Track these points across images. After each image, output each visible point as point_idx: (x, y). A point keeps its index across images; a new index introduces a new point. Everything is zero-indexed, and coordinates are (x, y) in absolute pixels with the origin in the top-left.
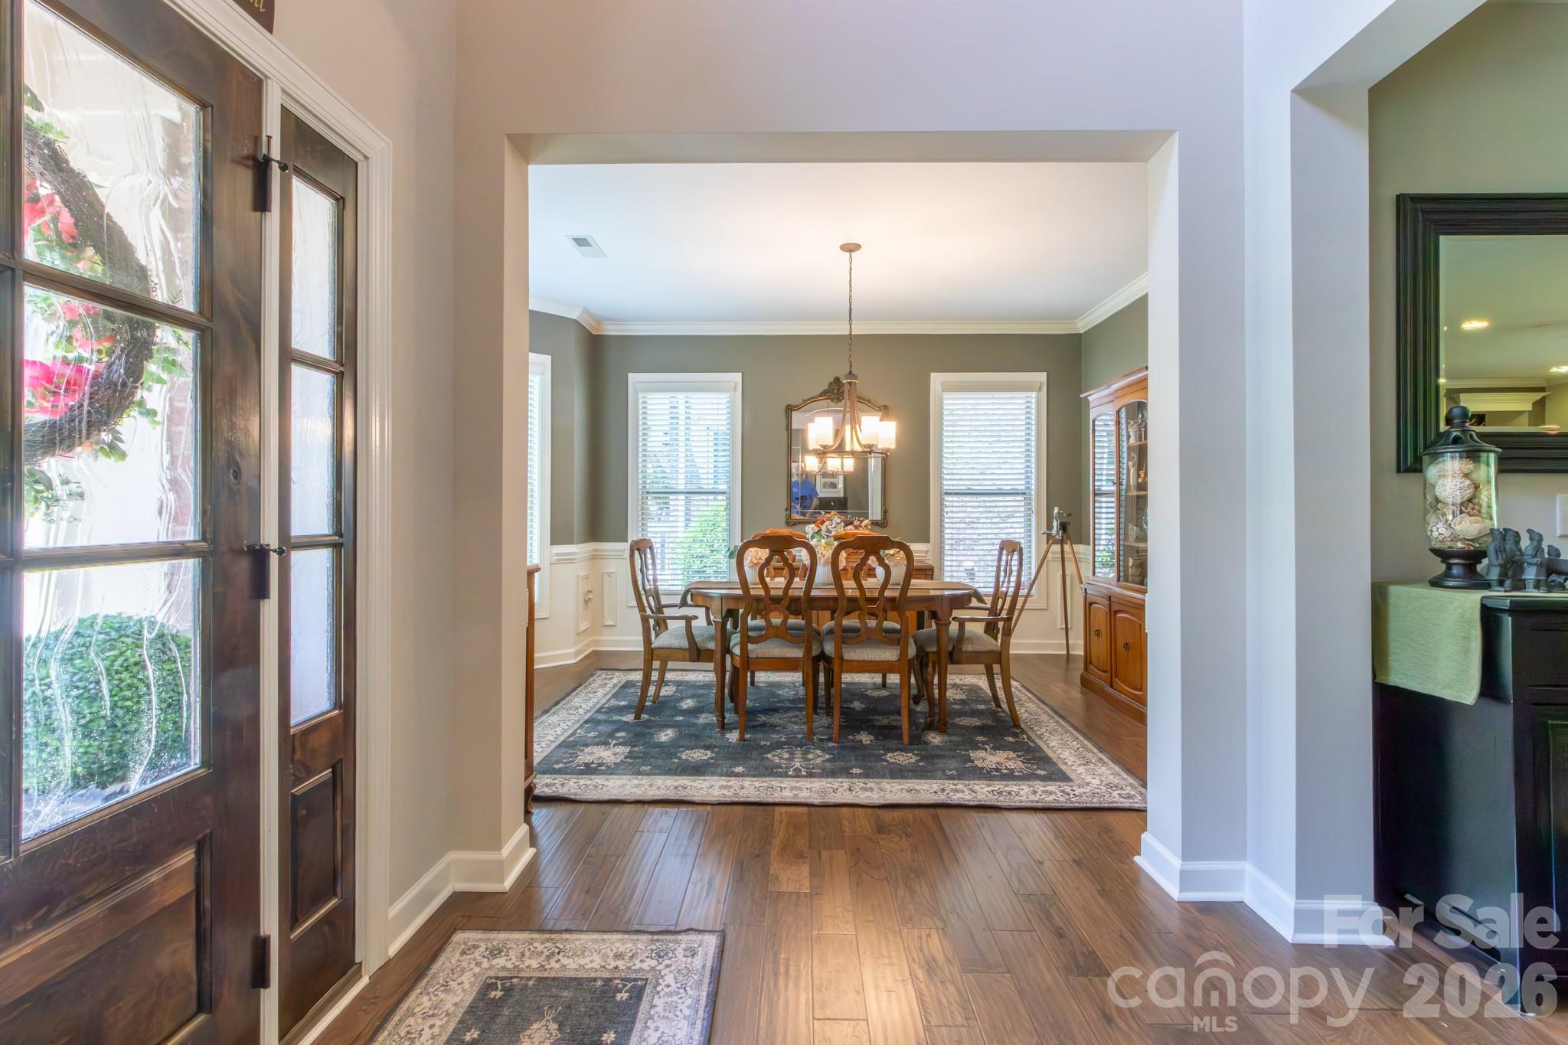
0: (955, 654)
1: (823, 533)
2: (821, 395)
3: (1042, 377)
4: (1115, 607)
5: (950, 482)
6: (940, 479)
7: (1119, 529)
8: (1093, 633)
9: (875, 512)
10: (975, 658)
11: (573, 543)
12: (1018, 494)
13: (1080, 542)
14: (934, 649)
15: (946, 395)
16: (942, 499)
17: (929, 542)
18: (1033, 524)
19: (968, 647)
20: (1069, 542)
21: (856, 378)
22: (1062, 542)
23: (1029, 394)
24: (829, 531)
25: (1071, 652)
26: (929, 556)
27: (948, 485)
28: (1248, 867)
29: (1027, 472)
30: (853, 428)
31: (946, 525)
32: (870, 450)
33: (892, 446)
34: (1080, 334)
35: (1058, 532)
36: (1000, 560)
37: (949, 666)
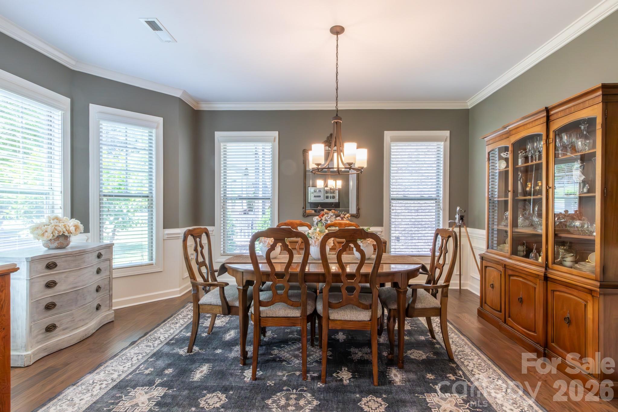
1: (323, 221)
3: (447, 133)
4: (509, 272)
5: (395, 193)
6: (389, 191)
8: (488, 285)
9: (353, 210)
11: (178, 228)
12: (432, 199)
15: (393, 144)
16: (390, 202)
17: (383, 226)
18: (441, 216)
19: (418, 305)
20: (465, 226)
21: (341, 119)
22: (460, 227)
23: (440, 143)
24: (326, 220)
25: (462, 288)
26: (383, 234)
27: (394, 195)
29: (437, 187)
30: (339, 154)
31: (392, 217)
32: (350, 166)
33: (365, 166)
34: (469, 109)
35: (459, 221)
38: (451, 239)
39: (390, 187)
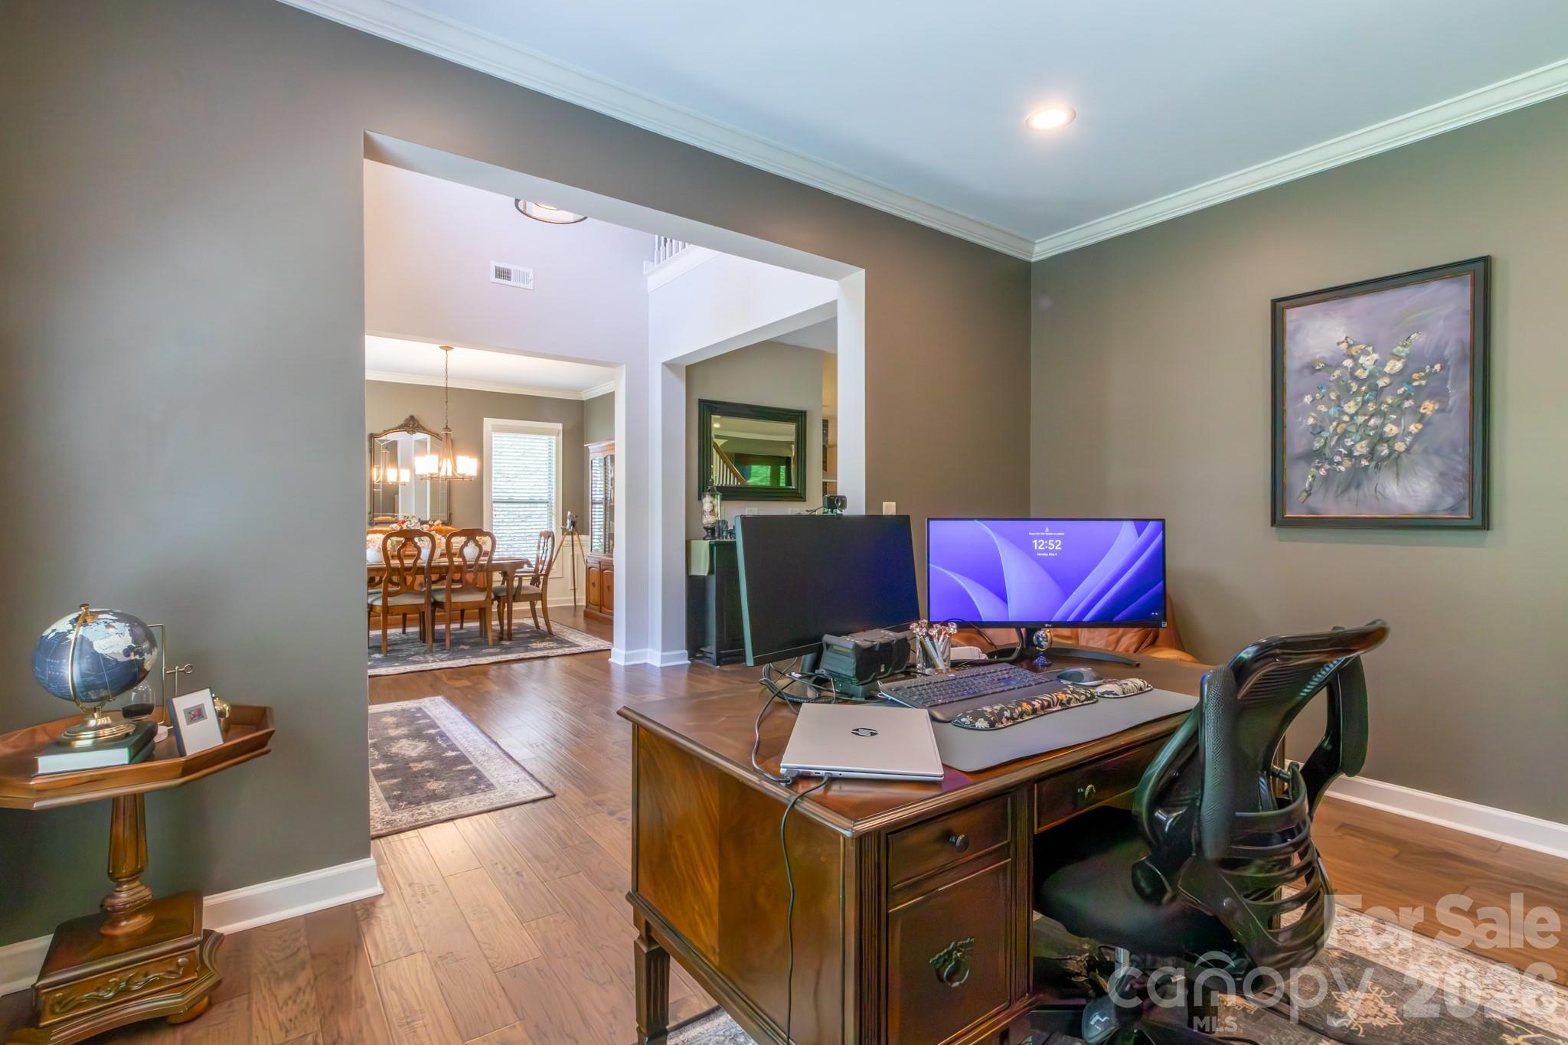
0: (516, 596)
2: (400, 427)
3: (559, 426)
4: (603, 567)
5: (497, 494)
6: (490, 492)
7: (605, 524)
8: (591, 585)
10: (526, 598)
12: (543, 502)
13: (583, 533)
14: (505, 594)
15: (494, 434)
16: (492, 506)
18: (554, 522)
19: (523, 592)
20: (576, 533)
21: (450, 430)
22: (572, 534)
23: (551, 437)
25: (577, 601)
27: (496, 496)
28: (649, 650)
29: (549, 488)
31: (495, 524)
34: (584, 401)
35: (570, 527)
36: (539, 542)
37: (514, 604)
38: (550, 539)
39: (491, 484)
